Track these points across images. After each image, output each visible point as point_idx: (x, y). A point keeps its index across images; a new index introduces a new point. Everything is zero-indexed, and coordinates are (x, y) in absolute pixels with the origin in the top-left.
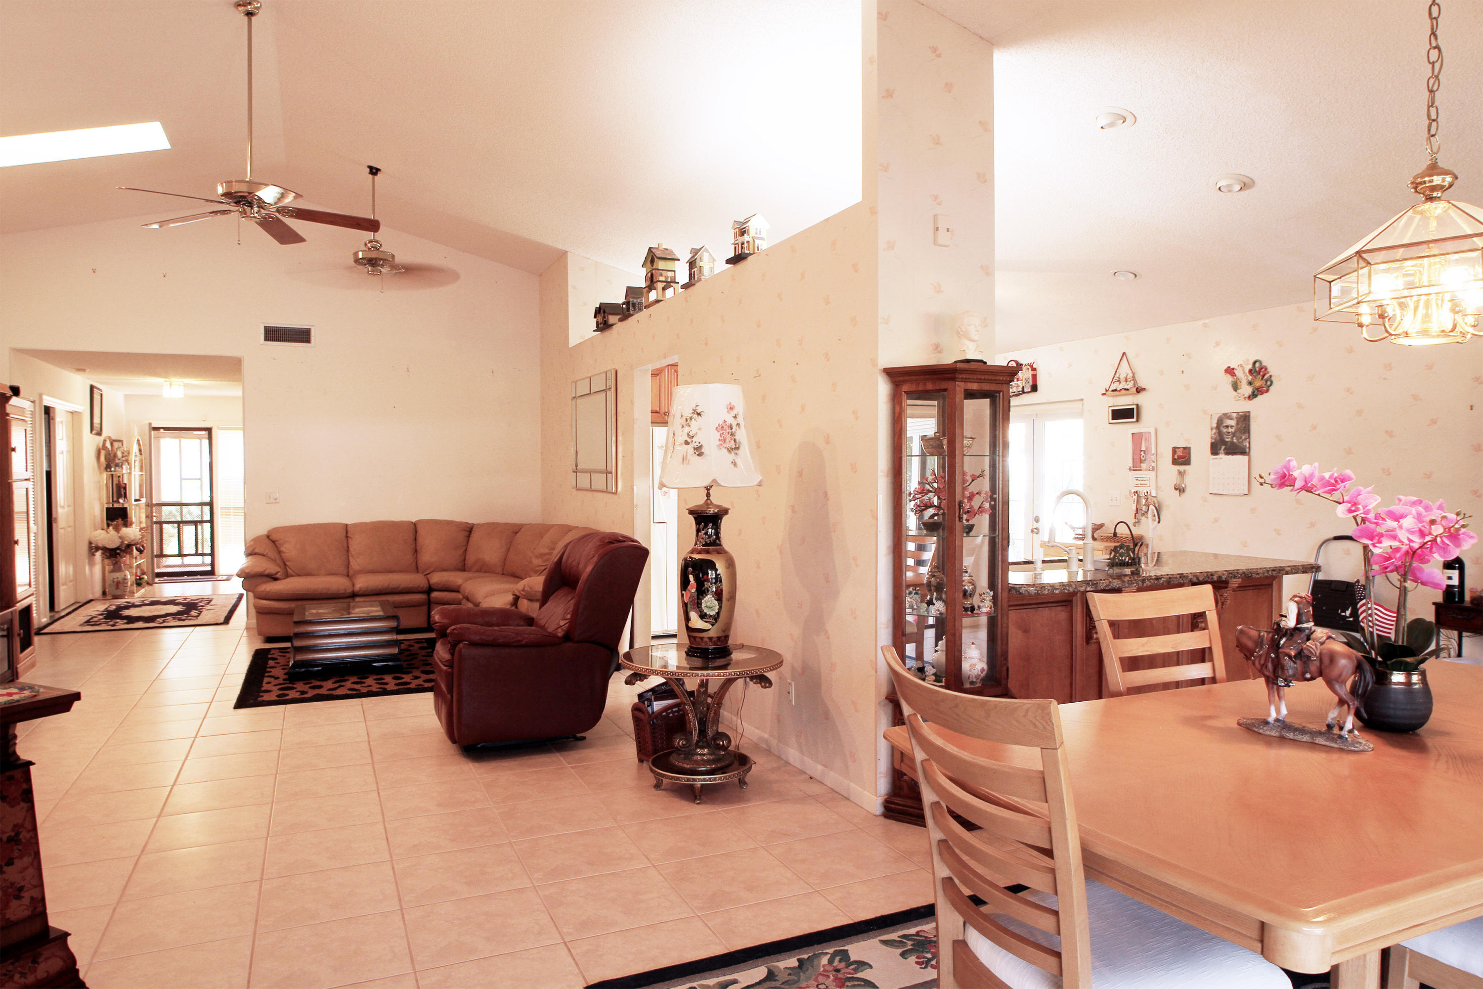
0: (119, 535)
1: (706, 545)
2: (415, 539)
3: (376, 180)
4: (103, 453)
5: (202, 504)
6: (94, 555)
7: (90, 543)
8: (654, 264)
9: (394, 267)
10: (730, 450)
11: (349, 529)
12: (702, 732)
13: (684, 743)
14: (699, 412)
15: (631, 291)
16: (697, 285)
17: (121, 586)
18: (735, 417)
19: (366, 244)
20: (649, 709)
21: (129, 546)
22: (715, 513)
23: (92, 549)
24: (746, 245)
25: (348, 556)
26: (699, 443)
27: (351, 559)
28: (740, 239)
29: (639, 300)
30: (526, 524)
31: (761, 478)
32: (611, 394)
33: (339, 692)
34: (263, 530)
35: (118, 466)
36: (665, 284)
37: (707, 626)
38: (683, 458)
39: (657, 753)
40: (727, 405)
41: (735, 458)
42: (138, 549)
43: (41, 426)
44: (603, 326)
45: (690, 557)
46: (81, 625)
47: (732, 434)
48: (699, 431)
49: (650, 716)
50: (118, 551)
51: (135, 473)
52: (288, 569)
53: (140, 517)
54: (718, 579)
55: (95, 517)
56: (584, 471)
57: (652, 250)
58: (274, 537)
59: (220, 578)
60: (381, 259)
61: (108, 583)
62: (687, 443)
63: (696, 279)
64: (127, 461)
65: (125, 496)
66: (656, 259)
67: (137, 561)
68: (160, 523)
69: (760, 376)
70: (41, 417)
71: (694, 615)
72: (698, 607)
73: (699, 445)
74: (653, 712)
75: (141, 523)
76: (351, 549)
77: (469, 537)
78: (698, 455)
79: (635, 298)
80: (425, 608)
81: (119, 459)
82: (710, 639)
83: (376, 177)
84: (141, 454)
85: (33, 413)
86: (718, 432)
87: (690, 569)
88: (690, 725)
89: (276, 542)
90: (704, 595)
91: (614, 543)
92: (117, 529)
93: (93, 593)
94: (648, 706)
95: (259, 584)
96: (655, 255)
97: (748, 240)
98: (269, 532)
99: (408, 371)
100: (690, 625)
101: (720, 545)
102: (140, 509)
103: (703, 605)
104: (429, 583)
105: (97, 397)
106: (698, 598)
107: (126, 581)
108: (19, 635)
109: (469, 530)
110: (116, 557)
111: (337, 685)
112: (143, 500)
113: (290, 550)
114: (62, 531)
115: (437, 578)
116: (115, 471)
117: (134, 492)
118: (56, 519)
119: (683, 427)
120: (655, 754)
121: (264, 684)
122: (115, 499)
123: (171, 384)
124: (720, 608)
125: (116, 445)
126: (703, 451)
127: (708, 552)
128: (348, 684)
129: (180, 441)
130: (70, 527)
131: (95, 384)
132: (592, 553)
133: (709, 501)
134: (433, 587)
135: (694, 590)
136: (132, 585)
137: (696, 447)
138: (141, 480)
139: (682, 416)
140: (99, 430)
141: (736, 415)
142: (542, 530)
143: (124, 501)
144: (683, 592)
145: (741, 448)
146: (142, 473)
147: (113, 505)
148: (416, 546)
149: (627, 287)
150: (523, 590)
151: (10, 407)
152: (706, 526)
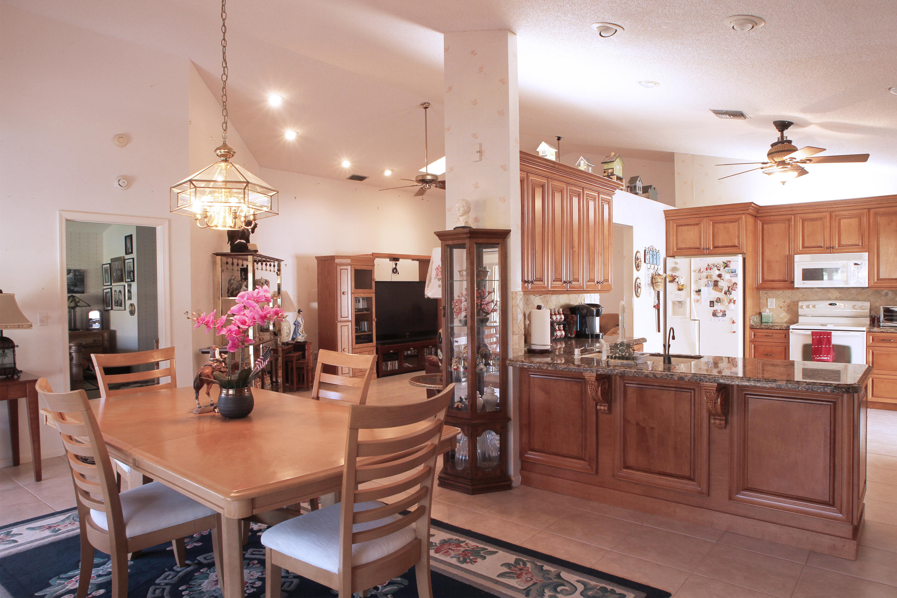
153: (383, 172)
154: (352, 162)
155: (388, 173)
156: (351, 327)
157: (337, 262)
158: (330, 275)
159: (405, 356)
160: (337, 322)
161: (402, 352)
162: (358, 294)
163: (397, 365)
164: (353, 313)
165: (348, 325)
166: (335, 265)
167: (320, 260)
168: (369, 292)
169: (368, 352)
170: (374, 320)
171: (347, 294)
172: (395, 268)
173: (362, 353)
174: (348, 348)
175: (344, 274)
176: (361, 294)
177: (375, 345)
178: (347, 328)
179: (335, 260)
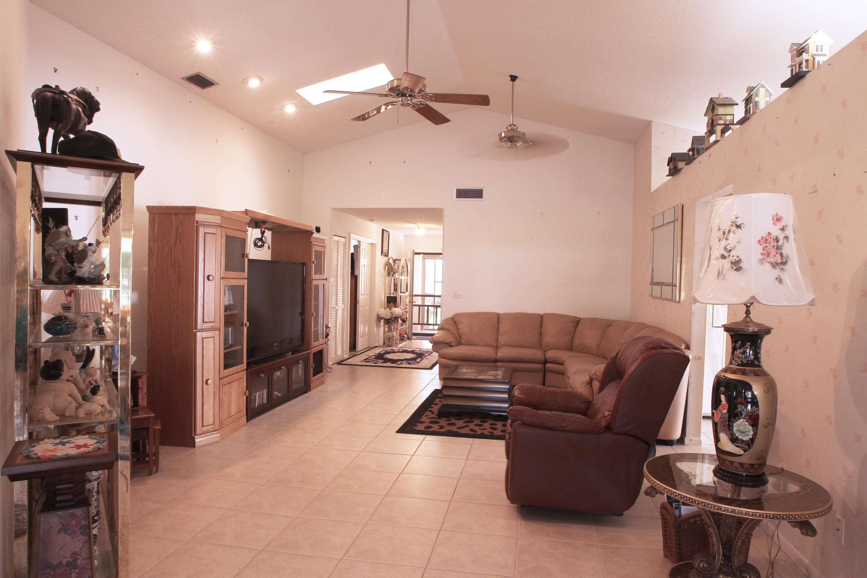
0: (391, 312)
1: (742, 364)
2: (541, 326)
3: (514, 84)
4: (387, 266)
6: (380, 322)
7: (378, 315)
8: (715, 111)
9: (525, 141)
10: (774, 265)
11: (500, 317)
12: (727, 558)
13: (705, 566)
14: (738, 224)
15: (696, 140)
16: (752, 118)
17: (391, 340)
18: (783, 229)
19: (507, 128)
20: (677, 511)
21: (396, 318)
22: (754, 332)
23: (379, 319)
24: (804, 64)
25: (498, 334)
26: (738, 257)
27: (499, 336)
28: (798, 60)
29: (702, 146)
30: (616, 321)
31: (812, 297)
32: (678, 224)
33: (463, 431)
34: (450, 315)
35: (395, 274)
36: (724, 126)
37: (738, 451)
38: (719, 273)
39: (681, 562)
40: (773, 216)
41: (780, 274)
42: (401, 320)
44: (674, 171)
45: (723, 376)
46: (361, 361)
47: (778, 248)
48: (738, 245)
49: (676, 518)
50: (391, 321)
51: (401, 278)
52: (462, 340)
53: (405, 302)
54: (754, 402)
55: (381, 301)
56: (658, 284)
57: (713, 99)
58: (457, 319)
60: (516, 137)
61: (386, 337)
62: (723, 257)
63: (751, 113)
64: (399, 271)
65: (398, 290)
66: (716, 106)
67: (399, 327)
69: (816, 192)
71: (723, 437)
72: (730, 430)
73: (737, 259)
74: (680, 516)
75: (406, 305)
76: (500, 330)
77: (576, 327)
78: (736, 270)
79: (699, 144)
80: (541, 374)
81: (396, 270)
82: (742, 465)
83: (514, 82)
85: (344, 243)
86: (761, 245)
87: (722, 389)
88: (713, 549)
89: (456, 323)
90: (737, 418)
91: (657, 349)
92: (390, 309)
93: (378, 343)
94: (676, 508)
95: (441, 349)
96: (715, 103)
97: (808, 58)
99: (542, 214)
100: (719, 445)
101: (759, 366)
102: (404, 297)
103: (735, 429)
104: (545, 358)
105: (386, 235)
106: (729, 420)
107: (394, 337)
108: (312, 366)
109: (577, 322)
110: (389, 324)
111: (465, 424)
112: (407, 293)
113: (464, 328)
114: (362, 308)
115: (551, 354)
116: (392, 277)
118: (358, 301)
119: (720, 240)
120: (680, 561)
121: (423, 417)
122: (392, 292)
124: (755, 434)
125: (395, 262)
126: (741, 265)
127: (744, 373)
128: (472, 426)
130: (368, 306)
131: (385, 228)
132: (637, 355)
133: (748, 319)
134: (548, 360)
135: (725, 411)
137: (734, 261)
138: (407, 282)
139: (719, 229)
140: (387, 254)
141: (783, 227)
142: (626, 325)
144: (714, 411)
145: (789, 263)
146: (407, 278)
147: (390, 295)
148: (541, 330)
149: (693, 137)
150: (595, 374)
151: (313, 238)
152: (743, 345)
153: (245, 81)
154: (215, 43)
155: (254, 83)
156: (219, 339)
157: (199, 220)
158: (181, 242)
159: (275, 380)
160: (195, 332)
161: (272, 375)
162: (228, 280)
163: (265, 396)
164: (222, 313)
165: (213, 336)
166: (196, 224)
167: (158, 213)
168: (241, 277)
169: (237, 381)
170: (246, 326)
171: (214, 279)
172: (261, 240)
173: (230, 384)
174: (213, 379)
175: (210, 242)
176: (232, 280)
177: (245, 368)
178: (213, 341)
179: (195, 215)
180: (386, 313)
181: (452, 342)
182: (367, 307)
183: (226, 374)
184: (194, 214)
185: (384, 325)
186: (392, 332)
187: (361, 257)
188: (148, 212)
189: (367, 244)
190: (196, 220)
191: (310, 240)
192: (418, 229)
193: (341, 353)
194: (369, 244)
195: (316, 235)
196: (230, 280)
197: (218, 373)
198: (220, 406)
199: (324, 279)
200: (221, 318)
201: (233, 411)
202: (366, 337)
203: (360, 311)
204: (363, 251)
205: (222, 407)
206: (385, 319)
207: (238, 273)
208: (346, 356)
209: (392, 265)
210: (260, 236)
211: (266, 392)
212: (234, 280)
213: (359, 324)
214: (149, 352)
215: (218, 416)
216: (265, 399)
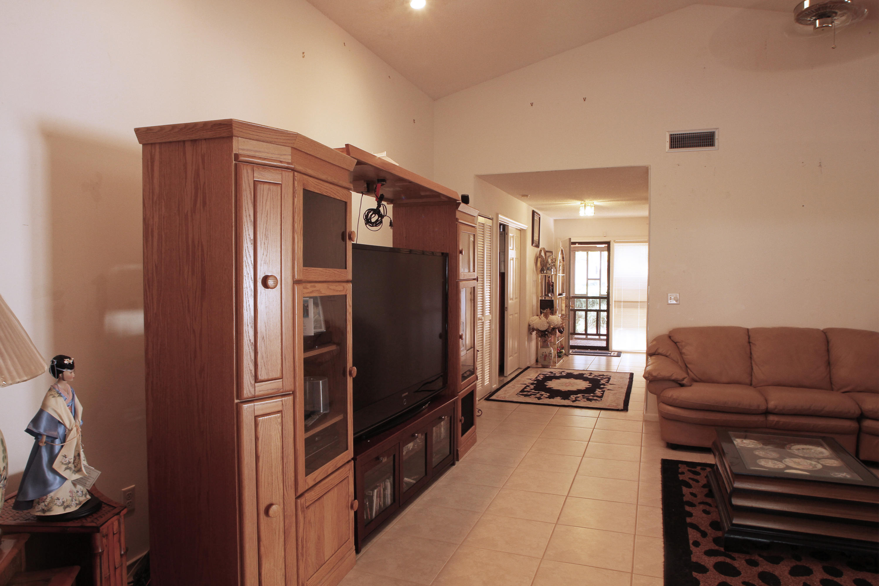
0: (547, 321)
2: (828, 351)
4: (539, 260)
5: (600, 298)
6: (532, 334)
7: (529, 325)
11: (750, 334)
17: (547, 358)
21: (554, 329)
23: (530, 330)
25: (751, 363)
27: (754, 366)
34: (663, 329)
35: (549, 269)
42: (559, 331)
43: (497, 238)
46: (517, 394)
50: (546, 333)
51: (559, 275)
52: (691, 373)
53: (561, 307)
55: (533, 306)
58: (677, 338)
59: (612, 354)
61: (539, 355)
64: (554, 265)
65: (553, 292)
67: (559, 339)
68: (575, 311)
70: (496, 231)
75: (562, 310)
76: (755, 356)
81: (549, 265)
84: (563, 261)
85: (491, 228)
89: (677, 344)
92: (546, 317)
93: (530, 362)
95: (664, 388)
98: (670, 332)
99: (820, 165)
102: (562, 300)
105: (536, 218)
107: (551, 355)
108: (461, 421)
110: (545, 337)
112: (564, 295)
113: (691, 353)
114: (510, 317)
115: (867, 402)
116: (546, 273)
117: (558, 289)
118: (507, 308)
121: (692, 548)
122: (546, 293)
123: (585, 206)
125: (548, 254)
129: (587, 253)
130: (517, 313)
131: (536, 209)
134: (866, 413)
136: (555, 357)
138: (563, 280)
140: (538, 243)
143: (552, 295)
146: (564, 275)
147: (545, 298)
151: (460, 211)
156: (292, 415)
157: (241, 152)
158: (204, 203)
159: (405, 458)
160: (237, 404)
161: (400, 451)
162: (311, 287)
163: (389, 491)
164: (300, 355)
165: (280, 408)
166: (234, 162)
167: (160, 144)
168: (339, 279)
169: (336, 489)
170: (351, 374)
171: (279, 286)
172: (376, 211)
173: (321, 500)
174: (281, 501)
175: (268, 203)
176: (319, 286)
177: (352, 455)
178: (279, 420)
179: (232, 142)
180: (540, 322)
181: (684, 379)
182: (516, 315)
183: (311, 483)
184: (230, 137)
185: (537, 338)
186: (549, 347)
187: (510, 248)
188: (140, 143)
189: (515, 229)
190: (234, 152)
191: (455, 215)
192: (585, 208)
193: (488, 382)
194: (517, 231)
195: (463, 207)
196: (316, 285)
197: (293, 486)
198: (300, 555)
199: (474, 279)
200: (297, 369)
201: (328, 550)
202: (516, 355)
203: (509, 322)
204: (512, 239)
205: (302, 555)
206: (538, 331)
207: (332, 270)
208: (495, 386)
209: (543, 258)
210: (374, 206)
211: (391, 483)
212: (325, 285)
213: (507, 338)
214: (150, 443)
215: (295, 577)
216: (389, 496)
